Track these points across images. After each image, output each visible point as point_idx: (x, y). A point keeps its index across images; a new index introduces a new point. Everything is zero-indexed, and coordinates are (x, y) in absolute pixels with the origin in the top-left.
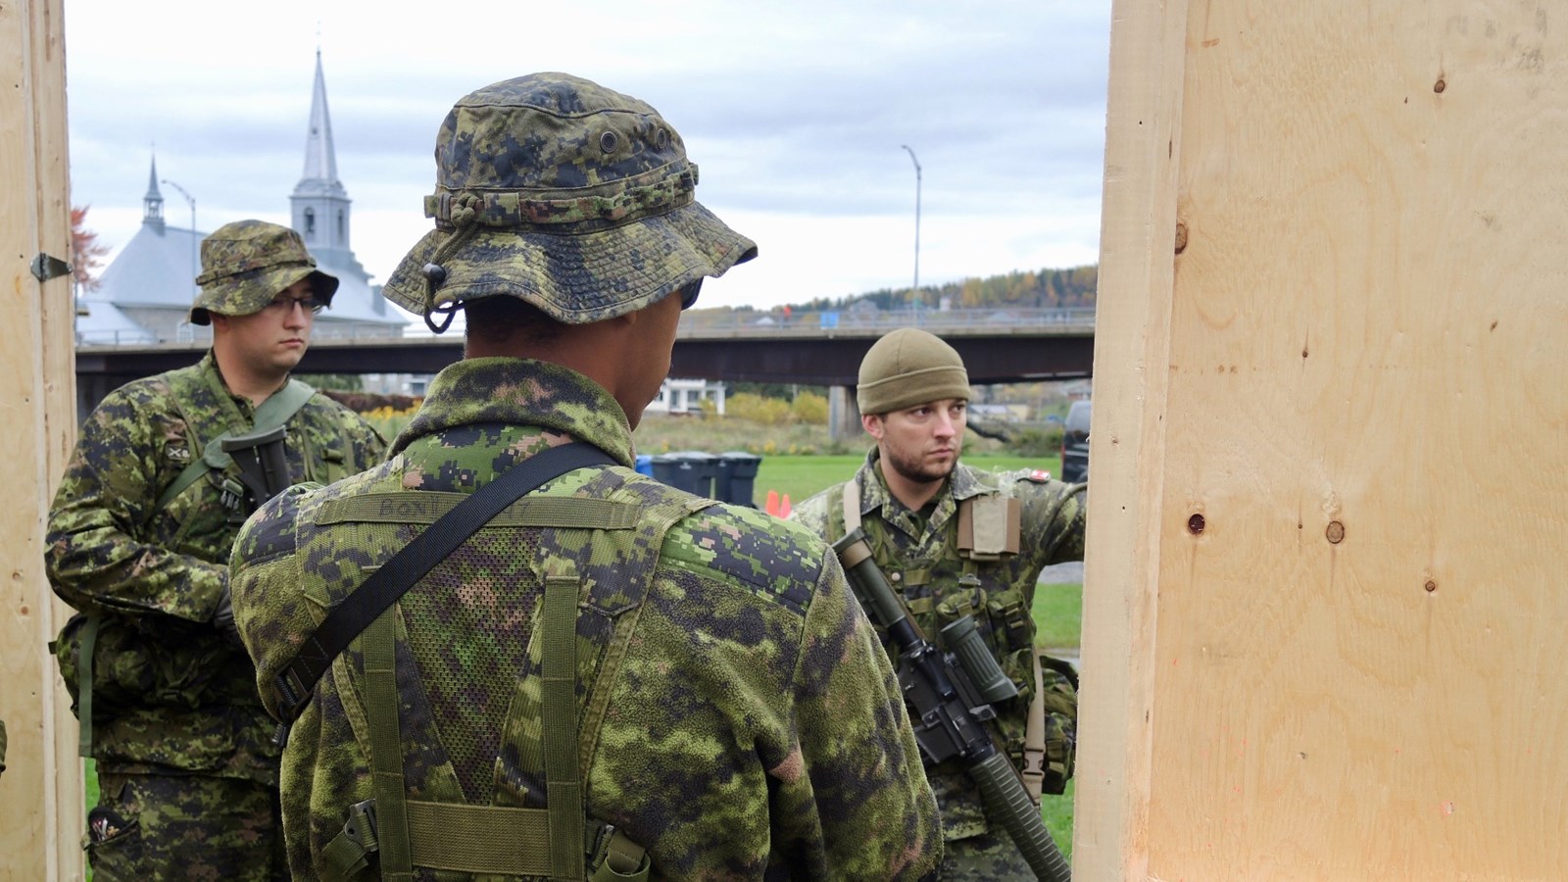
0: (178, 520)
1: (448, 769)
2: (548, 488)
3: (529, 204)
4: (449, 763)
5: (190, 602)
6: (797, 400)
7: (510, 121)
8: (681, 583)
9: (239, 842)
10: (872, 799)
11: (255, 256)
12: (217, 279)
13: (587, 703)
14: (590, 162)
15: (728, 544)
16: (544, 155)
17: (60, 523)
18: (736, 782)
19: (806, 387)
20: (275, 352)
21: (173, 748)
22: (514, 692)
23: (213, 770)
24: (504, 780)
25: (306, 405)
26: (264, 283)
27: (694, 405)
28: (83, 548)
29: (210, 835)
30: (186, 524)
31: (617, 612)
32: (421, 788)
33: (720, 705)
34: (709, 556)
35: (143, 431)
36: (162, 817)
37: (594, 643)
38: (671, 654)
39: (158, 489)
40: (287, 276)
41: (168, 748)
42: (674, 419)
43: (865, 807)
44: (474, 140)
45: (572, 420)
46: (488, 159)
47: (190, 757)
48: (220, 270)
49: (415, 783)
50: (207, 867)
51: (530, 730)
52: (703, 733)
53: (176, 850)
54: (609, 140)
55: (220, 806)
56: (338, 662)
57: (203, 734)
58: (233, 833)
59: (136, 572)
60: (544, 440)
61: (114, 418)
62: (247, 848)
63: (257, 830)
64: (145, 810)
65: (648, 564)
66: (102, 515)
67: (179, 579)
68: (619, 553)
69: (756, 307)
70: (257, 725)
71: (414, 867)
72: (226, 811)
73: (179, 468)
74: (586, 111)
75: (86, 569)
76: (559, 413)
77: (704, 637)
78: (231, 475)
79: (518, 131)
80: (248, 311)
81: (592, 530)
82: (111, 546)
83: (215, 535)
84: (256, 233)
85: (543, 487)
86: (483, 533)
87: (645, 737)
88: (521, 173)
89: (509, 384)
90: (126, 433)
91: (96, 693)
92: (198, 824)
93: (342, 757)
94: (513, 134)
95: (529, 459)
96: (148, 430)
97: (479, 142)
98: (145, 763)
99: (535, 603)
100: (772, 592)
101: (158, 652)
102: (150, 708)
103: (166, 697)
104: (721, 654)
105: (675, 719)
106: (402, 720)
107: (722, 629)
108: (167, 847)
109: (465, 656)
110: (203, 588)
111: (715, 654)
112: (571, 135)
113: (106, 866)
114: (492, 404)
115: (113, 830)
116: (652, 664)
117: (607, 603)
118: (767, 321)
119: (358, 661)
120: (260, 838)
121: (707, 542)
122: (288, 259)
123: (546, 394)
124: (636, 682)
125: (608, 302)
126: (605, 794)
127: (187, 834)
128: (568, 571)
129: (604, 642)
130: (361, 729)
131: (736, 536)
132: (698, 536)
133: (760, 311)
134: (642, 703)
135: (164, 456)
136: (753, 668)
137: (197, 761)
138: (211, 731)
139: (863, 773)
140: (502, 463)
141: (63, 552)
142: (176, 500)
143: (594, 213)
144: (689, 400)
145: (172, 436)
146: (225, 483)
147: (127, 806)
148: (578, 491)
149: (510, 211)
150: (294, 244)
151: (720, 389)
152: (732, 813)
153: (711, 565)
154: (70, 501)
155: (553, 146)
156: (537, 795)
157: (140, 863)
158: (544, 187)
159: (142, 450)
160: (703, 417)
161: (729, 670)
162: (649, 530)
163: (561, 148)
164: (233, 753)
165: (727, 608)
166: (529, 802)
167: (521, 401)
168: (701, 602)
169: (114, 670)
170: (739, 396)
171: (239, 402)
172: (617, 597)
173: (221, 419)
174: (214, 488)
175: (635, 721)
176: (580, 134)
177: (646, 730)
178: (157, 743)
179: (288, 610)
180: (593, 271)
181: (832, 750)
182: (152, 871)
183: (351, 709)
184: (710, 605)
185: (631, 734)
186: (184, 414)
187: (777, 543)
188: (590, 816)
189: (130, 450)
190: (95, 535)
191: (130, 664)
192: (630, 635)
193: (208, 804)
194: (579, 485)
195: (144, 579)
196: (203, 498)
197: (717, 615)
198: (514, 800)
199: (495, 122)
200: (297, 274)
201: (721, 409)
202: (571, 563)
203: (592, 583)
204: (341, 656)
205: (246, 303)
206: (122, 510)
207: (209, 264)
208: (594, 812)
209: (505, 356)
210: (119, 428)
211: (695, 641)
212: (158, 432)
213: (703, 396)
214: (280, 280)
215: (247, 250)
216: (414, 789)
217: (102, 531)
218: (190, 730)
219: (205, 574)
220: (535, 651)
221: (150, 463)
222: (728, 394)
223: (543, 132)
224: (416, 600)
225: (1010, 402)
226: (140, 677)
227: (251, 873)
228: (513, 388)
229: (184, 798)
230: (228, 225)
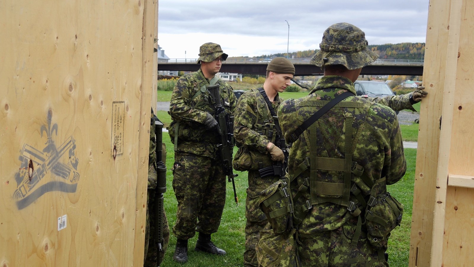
0: (196, 103)
1: (326, 151)
2: (345, 100)
3: (344, 48)
4: (326, 150)
5: (200, 119)
6: (259, 78)
7: (341, 32)
8: (372, 118)
9: (204, 171)
10: (399, 159)
11: (212, 50)
12: (203, 55)
13: (354, 140)
14: (355, 40)
15: (379, 111)
16: (347, 39)
17: (174, 102)
18: (380, 155)
19: (261, 75)
20: (215, 70)
21: (193, 150)
22: (340, 138)
23: (201, 154)
24: (337, 153)
25: (218, 81)
26: (214, 56)
27: (235, 79)
28: (179, 107)
29: (198, 169)
30: (197, 104)
31: (360, 123)
32: (320, 154)
33: (378, 140)
34: (376, 113)
35: (189, 84)
36: (190, 164)
37: (356, 129)
38: (370, 131)
39: (191, 96)
40: (218, 54)
41: (192, 150)
42: (230, 82)
43: (398, 160)
44: (334, 35)
45: (348, 87)
46: (337, 39)
47: (197, 152)
48: (204, 53)
49: (319, 154)
50: (197, 175)
51: (343, 144)
52: (375, 146)
53: (192, 171)
54: (358, 36)
55: (201, 163)
56: (305, 132)
57: (199, 147)
58: (203, 169)
59: (190, 113)
60: (343, 91)
61: (183, 81)
62: (205, 172)
63: (208, 168)
64: (186, 163)
65: (366, 114)
66: (182, 101)
67: (198, 115)
68: (360, 112)
69: (249, 57)
70: (210, 146)
71: (317, 169)
72: (202, 164)
73: (196, 92)
74: (354, 31)
75: (179, 112)
76: (346, 86)
77: (376, 128)
78: (206, 94)
79: (343, 34)
80: (210, 61)
81: (355, 108)
82: (184, 107)
83: (203, 106)
84: (212, 45)
85: (344, 100)
86: (334, 108)
87: (365, 146)
88: (343, 42)
89: (336, 81)
90: (186, 85)
91: (178, 138)
92: (196, 166)
93: (304, 149)
94: (342, 35)
95: (341, 94)
96: (190, 84)
97: (335, 36)
98: (187, 153)
99: (344, 121)
100: (387, 120)
101: (191, 130)
102: (188, 141)
103: (193, 139)
104: (379, 131)
105: (370, 143)
106: (317, 142)
107: (379, 126)
108: (190, 171)
109: (330, 131)
110: (203, 116)
111: (378, 131)
112: (351, 35)
113: (177, 174)
114: (333, 84)
115: (179, 167)
116: (366, 133)
117: (358, 121)
118: (252, 60)
119: (309, 131)
120: (208, 170)
121: (375, 110)
122: (218, 51)
123: (343, 82)
124: (363, 136)
125: (356, 66)
126: (356, 156)
127: (194, 168)
128: (350, 115)
129: (358, 129)
130: (308, 144)
131: (380, 109)
132: (374, 109)
133: (250, 58)
134: (364, 140)
135: (193, 89)
136: (384, 133)
137: (198, 153)
138: (201, 146)
139: (398, 154)
140: (336, 95)
141: (175, 108)
142: (195, 99)
143: (354, 50)
144: (234, 78)
145: (195, 85)
146: (205, 95)
147: (182, 162)
148: (351, 100)
149: (340, 49)
150: (219, 48)
151: (241, 76)
152: (378, 160)
153: (377, 115)
154: (175, 98)
155: (348, 37)
156: (343, 156)
157: (184, 174)
158: (346, 45)
159: (189, 88)
160: (237, 82)
161: (381, 134)
162: (366, 108)
163: (350, 38)
164: (205, 151)
165: (380, 123)
166: (341, 157)
167: (339, 84)
168: (375, 121)
169: (183, 133)
170: (245, 77)
171: (207, 79)
172: (360, 120)
173: (203, 83)
174: (203, 96)
175: (363, 143)
176: (353, 35)
177: (365, 145)
178: (190, 149)
179: (295, 122)
180: (353, 60)
181: (394, 149)
182: (187, 175)
183: (307, 140)
184: (377, 122)
185: (362, 146)
186: (197, 81)
187: (387, 110)
188: (353, 160)
189: (187, 88)
190: (181, 105)
191: (186, 132)
192: (363, 128)
193: (198, 162)
194: (351, 99)
195: (191, 114)
196: (201, 98)
197: (378, 124)
198: (338, 157)
199: (339, 32)
200: (220, 54)
201: (241, 80)
202: (351, 114)
203: (355, 118)
204: (306, 130)
205: (209, 60)
206: (185, 100)
207: (202, 52)
208: (354, 159)
209: (335, 75)
210: (184, 83)
211: (375, 129)
212: (192, 85)
213: (237, 77)
214: (217, 55)
215: (210, 49)
216: (319, 155)
217: (182, 104)
218: (196, 146)
219: (203, 113)
220: (344, 130)
221: (190, 91)
222: (243, 77)
223: (347, 34)
224: (321, 120)
225: (308, 80)
226: (188, 135)
227: (206, 177)
228: (337, 81)
229: (194, 161)
230: (206, 43)
